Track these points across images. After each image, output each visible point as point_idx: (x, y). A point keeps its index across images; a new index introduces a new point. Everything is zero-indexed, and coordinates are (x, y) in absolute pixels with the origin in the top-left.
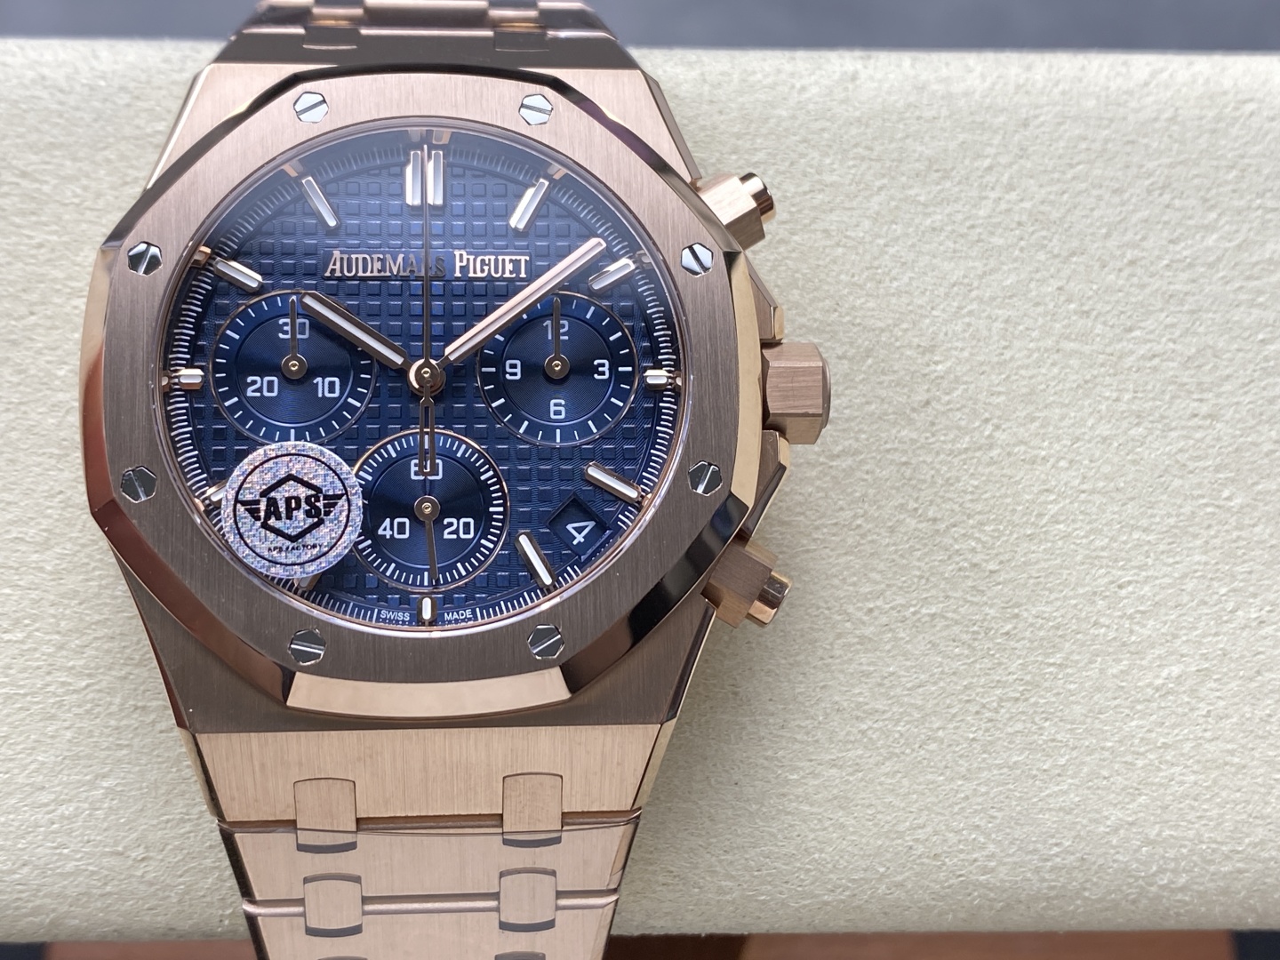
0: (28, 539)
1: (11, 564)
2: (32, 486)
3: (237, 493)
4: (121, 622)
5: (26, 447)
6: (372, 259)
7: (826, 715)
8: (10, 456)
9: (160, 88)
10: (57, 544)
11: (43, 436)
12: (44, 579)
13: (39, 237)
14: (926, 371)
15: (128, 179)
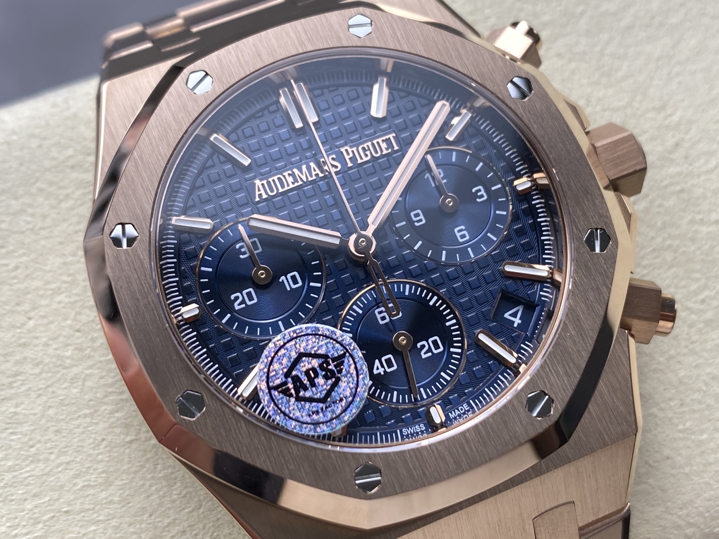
0: (92, 484)
1: (87, 507)
2: (80, 444)
3: (268, 382)
4: (185, 518)
5: (64, 417)
6: (284, 176)
7: (706, 384)
8: (55, 428)
9: (58, 126)
10: (116, 479)
11: (74, 404)
12: (116, 509)
13: (13, 263)
14: (667, 122)
15: (61, 197)
